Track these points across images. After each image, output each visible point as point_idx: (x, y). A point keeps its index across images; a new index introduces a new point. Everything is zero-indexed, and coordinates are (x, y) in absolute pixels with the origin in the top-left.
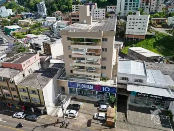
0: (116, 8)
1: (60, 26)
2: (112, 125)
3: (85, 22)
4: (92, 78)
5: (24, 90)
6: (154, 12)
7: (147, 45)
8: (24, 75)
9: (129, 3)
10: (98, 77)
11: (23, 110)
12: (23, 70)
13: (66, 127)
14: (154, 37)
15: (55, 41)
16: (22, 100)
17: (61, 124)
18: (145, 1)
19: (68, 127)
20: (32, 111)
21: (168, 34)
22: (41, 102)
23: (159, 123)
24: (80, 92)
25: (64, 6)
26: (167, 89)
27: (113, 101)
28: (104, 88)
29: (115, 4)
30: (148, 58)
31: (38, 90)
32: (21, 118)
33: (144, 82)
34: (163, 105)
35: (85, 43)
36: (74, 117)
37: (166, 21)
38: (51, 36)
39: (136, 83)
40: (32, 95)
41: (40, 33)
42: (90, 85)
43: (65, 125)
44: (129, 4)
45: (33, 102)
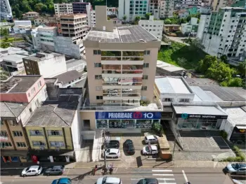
0: (117, 11)
1: (43, 33)
2: (169, 159)
3: (104, 28)
4: (130, 104)
5: (37, 133)
6: (164, 17)
7: (164, 57)
8: (30, 110)
9: (135, 4)
10: (137, 101)
11: (38, 162)
12: (28, 103)
13: (110, 173)
14: (171, 48)
15: (44, 56)
16: (32, 147)
17: (101, 171)
18: (154, 3)
19: (114, 172)
20: (49, 161)
21: (185, 44)
22: (66, 146)
23: (216, 146)
24: (113, 124)
25: (41, 4)
26: (215, 106)
27: (159, 129)
28: (145, 115)
29: (116, 5)
30: (172, 73)
31: (63, 129)
32: (35, 175)
33: (190, 101)
34: (215, 125)
35: (122, 57)
36: (117, 157)
37: (180, 28)
38: (29, 49)
39: (182, 103)
40: (52, 138)
41: (8, 45)
42: (127, 112)
43: (108, 171)
44: (134, 6)
45: (53, 148)
